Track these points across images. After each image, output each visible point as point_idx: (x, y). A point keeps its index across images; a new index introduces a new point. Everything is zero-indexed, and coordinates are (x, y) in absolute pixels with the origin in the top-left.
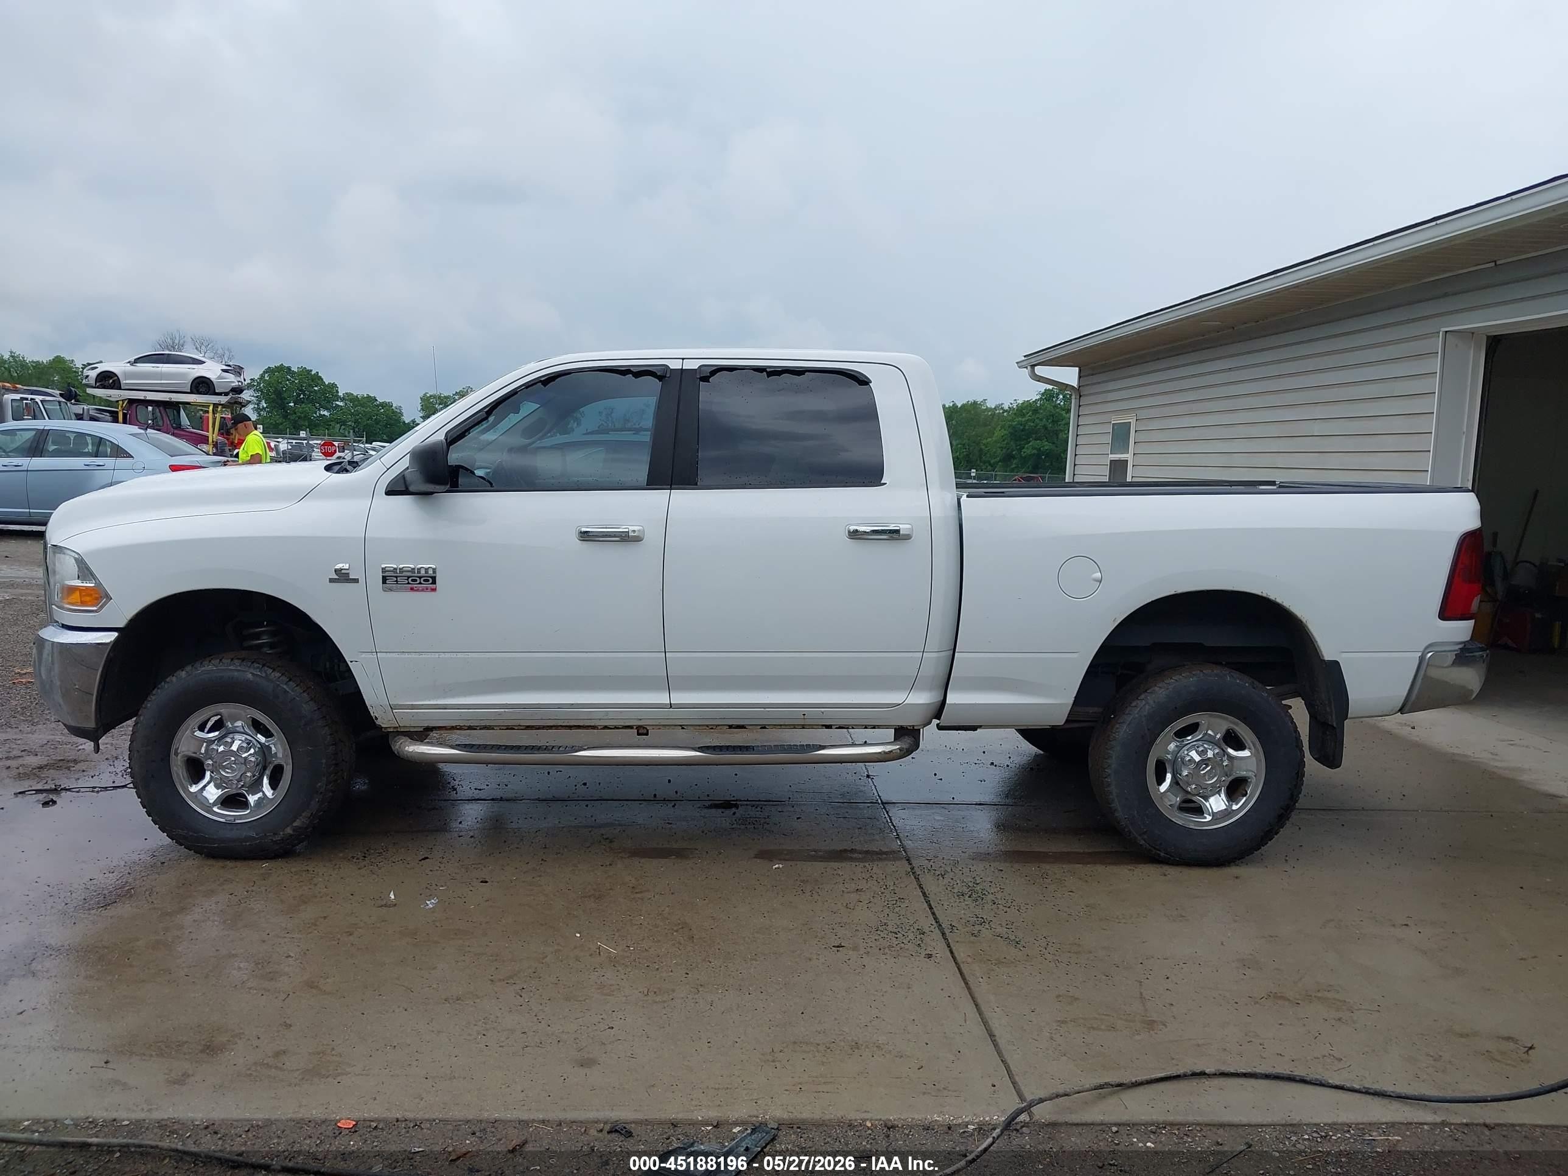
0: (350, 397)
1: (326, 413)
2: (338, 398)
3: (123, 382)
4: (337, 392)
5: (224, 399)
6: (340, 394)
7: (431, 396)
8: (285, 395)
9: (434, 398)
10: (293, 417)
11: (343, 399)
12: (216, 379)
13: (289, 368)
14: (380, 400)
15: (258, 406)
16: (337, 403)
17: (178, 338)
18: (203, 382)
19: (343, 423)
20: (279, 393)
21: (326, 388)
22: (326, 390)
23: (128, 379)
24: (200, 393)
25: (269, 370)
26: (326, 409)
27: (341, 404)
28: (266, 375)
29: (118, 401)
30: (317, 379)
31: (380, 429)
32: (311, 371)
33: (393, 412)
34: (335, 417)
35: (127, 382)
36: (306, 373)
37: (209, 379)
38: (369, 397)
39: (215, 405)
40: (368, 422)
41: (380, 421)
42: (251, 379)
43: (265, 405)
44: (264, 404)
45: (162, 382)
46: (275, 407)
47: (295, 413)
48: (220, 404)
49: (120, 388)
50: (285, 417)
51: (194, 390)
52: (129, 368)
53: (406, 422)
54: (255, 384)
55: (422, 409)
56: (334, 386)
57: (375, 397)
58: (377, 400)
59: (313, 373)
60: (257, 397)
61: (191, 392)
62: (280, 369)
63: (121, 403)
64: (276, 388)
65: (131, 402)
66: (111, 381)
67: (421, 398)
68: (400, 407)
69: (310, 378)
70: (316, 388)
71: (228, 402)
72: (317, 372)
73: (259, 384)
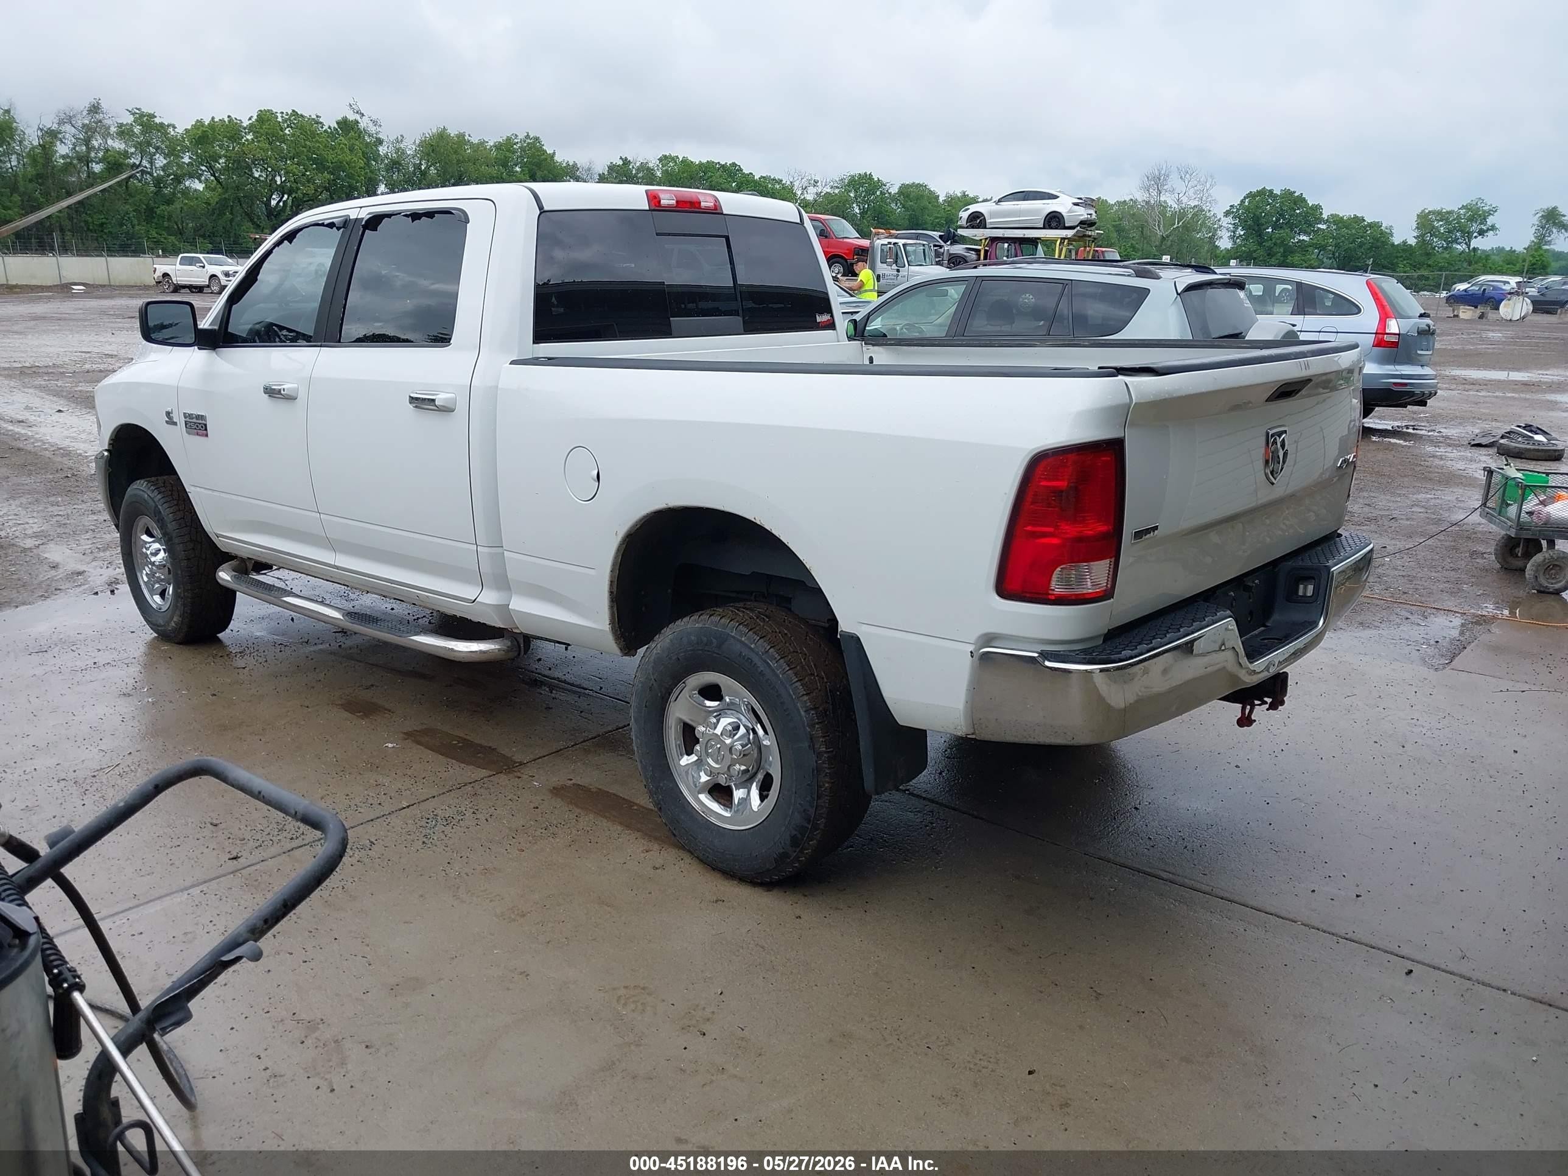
0: (1335, 219)
1: (1305, 238)
2: (1321, 220)
3: (988, 221)
4: (1321, 214)
5: (1070, 233)
6: (1323, 216)
7: (1430, 212)
8: (1263, 221)
9: (1434, 214)
10: (1267, 244)
11: (1326, 222)
12: (1068, 212)
13: (1271, 191)
14: (1369, 219)
15: (1234, 233)
16: (1319, 226)
17: (1164, 168)
18: (1055, 217)
19: (1322, 248)
20: (1256, 219)
21: (1309, 210)
22: (1308, 213)
23: (993, 218)
24: (1052, 228)
25: (1251, 195)
26: (1306, 233)
27: (1323, 227)
28: (1247, 200)
29: (981, 240)
30: (1301, 200)
31: (1363, 253)
32: (1295, 192)
33: (1382, 233)
34: (1315, 242)
35: (992, 220)
36: (1288, 194)
37: (1060, 213)
38: (1356, 217)
39: (1063, 239)
40: (1351, 245)
41: (1364, 244)
42: (1231, 206)
43: (1242, 233)
44: (1240, 232)
45: (1021, 219)
46: (1252, 234)
47: (1271, 240)
48: (1067, 238)
49: (985, 228)
50: (1260, 244)
51: (1047, 226)
52: (995, 207)
53: (1396, 243)
54: (1235, 210)
55: (1417, 228)
56: (1318, 208)
57: (1363, 217)
58: (1364, 220)
59: (1296, 195)
60: (1234, 224)
61: (1044, 228)
62: (1262, 193)
63: (983, 241)
64: (1254, 214)
65: (994, 240)
66: (978, 221)
67: (1418, 215)
68: (1391, 226)
69: (1293, 200)
70: (1298, 211)
71: (1074, 235)
72: (1302, 194)
73: (1238, 210)
